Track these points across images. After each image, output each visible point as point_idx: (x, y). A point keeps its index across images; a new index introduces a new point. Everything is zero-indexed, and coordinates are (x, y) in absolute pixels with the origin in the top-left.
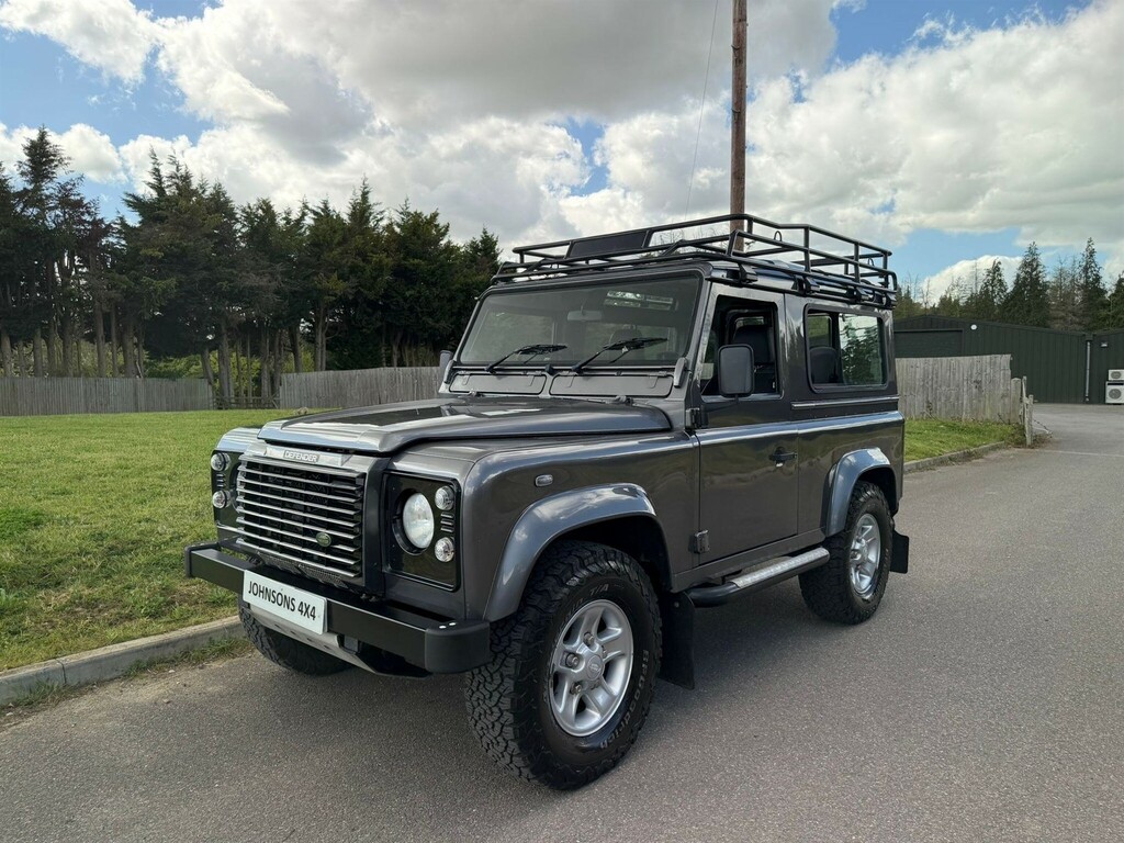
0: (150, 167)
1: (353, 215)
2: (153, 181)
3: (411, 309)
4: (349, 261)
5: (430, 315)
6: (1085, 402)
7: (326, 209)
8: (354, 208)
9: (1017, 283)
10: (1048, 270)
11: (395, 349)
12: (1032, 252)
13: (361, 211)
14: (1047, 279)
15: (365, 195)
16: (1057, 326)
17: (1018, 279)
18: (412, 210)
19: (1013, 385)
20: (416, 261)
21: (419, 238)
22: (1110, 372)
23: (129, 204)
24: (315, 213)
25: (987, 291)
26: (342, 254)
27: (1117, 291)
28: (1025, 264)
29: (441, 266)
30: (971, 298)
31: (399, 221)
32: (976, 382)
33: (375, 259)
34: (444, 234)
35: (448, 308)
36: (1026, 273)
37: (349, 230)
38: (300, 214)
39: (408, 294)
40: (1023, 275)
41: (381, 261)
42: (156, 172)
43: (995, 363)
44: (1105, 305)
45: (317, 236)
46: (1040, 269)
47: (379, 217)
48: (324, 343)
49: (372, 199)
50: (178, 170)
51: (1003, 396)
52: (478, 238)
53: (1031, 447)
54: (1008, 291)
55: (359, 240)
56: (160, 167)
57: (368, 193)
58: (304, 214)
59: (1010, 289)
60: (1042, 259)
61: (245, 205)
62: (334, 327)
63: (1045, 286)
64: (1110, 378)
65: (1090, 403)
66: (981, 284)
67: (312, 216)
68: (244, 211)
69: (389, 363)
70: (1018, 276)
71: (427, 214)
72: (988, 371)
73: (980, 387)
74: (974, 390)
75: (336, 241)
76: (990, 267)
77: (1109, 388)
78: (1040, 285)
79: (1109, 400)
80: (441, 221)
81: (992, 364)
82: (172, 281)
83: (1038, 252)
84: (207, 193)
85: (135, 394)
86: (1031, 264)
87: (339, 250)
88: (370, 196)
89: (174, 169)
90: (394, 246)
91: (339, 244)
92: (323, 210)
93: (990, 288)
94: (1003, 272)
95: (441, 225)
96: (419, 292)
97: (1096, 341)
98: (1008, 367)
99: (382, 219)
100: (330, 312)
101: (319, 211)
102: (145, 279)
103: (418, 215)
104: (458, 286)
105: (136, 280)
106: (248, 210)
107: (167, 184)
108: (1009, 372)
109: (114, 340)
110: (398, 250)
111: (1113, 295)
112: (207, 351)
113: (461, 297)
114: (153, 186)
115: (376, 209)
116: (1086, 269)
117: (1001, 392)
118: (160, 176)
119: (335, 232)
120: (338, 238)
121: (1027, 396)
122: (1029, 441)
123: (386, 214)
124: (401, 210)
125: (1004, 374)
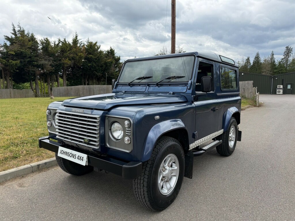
0: (12, 29)
1: (73, 43)
2: (13, 32)
3: (90, 69)
4: (72, 55)
5: (96, 71)
6: (271, 94)
7: (65, 41)
8: (73, 41)
9: (253, 63)
10: (262, 59)
11: (86, 80)
12: (258, 54)
13: (75, 41)
14: (261, 61)
15: (76, 37)
16: (264, 74)
17: (254, 62)
18: (90, 41)
19: (253, 89)
20: (91, 56)
21: (92, 49)
22: (278, 86)
23: (6, 39)
24: (62, 42)
25: (246, 65)
26: (69, 53)
27: (279, 65)
28: (256, 58)
29: (98, 57)
30: (242, 67)
31: (87, 44)
32: (244, 89)
33: (79, 54)
34: (99, 48)
35: (101, 69)
36: (256, 60)
37: (72, 47)
38: (58, 42)
39: (89, 65)
40: (255, 60)
41: (81, 55)
42: (14, 30)
43: (249, 83)
44: (276, 68)
45: (62, 49)
46: (260, 59)
47: (81, 43)
48: (66, 79)
49: (78, 38)
50: (20, 29)
51: (251, 92)
52: (109, 50)
53: (258, 107)
54: (251, 65)
55: (74, 50)
56: (15, 28)
57: (77, 36)
58: (59, 43)
59: (252, 64)
60: (260, 56)
61: (41, 39)
62: (68, 75)
63: (261, 63)
64: (278, 87)
65: (272, 94)
66: (244, 63)
67: (61, 43)
68: (40, 41)
69: (85, 84)
70: (254, 61)
71: (94, 42)
72: (247, 86)
73: (245, 90)
74: (243, 91)
75: (68, 50)
76: (247, 58)
77: (277, 90)
78: (260, 63)
79: (277, 93)
80: (98, 44)
81: (248, 84)
82: (18, 62)
83: (259, 54)
84: (30, 36)
85: (10, 93)
86: (257, 58)
87: (69, 52)
88: (78, 37)
89: (19, 29)
90: (85, 51)
91: (69, 51)
92: (64, 41)
93: (247, 64)
94: (250, 60)
95: (98, 45)
96: (92, 64)
97: (274, 78)
98: (252, 84)
99: (81, 44)
100: (67, 70)
101: (63, 41)
102: (10, 61)
103: (91, 43)
104: (103, 63)
105: (8, 61)
106: (42, 41)
107: (17, 33)
108: (252, 86)
109: (3, 78)
110: (86, 52)
111: (278, 66)
112: (32, 81)
113: (104, 66)
114: (13, 34)
115: (80, 41)
116: (271, 59)
117: (250, 91)
118: (15, 31)
119: (67, 47)
120: (68, 49)
121: (257, 92)
122: (257, 105)
123: (83, 42)
124: (87, 41)
125: (251, 86)
